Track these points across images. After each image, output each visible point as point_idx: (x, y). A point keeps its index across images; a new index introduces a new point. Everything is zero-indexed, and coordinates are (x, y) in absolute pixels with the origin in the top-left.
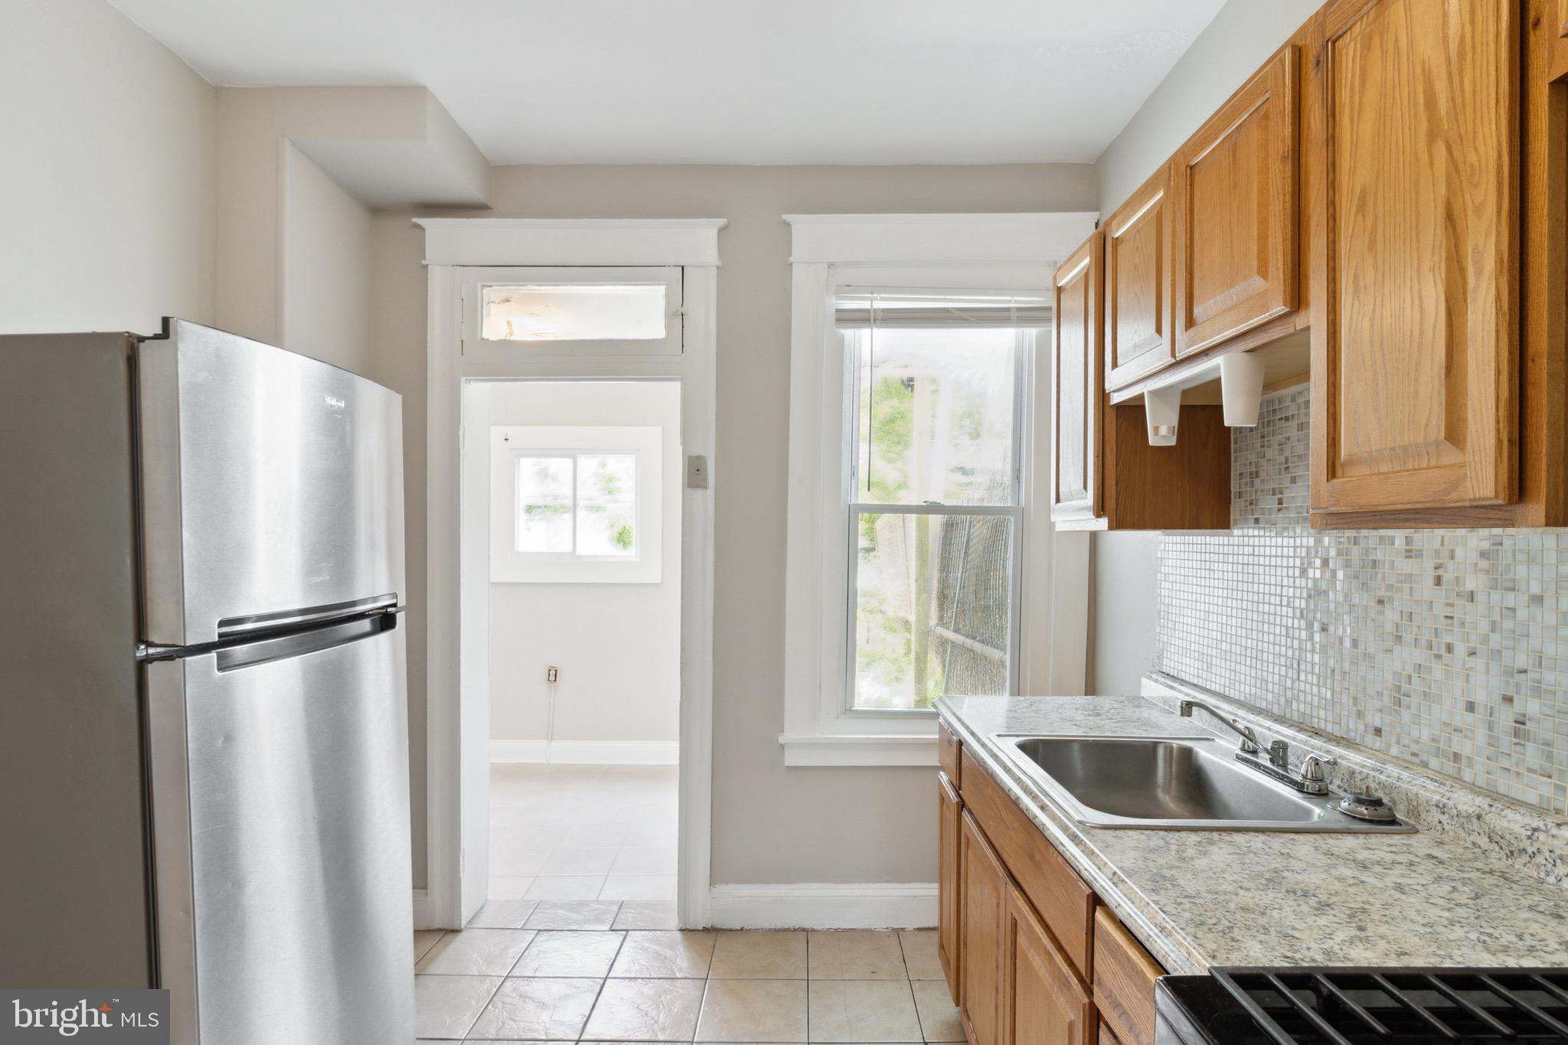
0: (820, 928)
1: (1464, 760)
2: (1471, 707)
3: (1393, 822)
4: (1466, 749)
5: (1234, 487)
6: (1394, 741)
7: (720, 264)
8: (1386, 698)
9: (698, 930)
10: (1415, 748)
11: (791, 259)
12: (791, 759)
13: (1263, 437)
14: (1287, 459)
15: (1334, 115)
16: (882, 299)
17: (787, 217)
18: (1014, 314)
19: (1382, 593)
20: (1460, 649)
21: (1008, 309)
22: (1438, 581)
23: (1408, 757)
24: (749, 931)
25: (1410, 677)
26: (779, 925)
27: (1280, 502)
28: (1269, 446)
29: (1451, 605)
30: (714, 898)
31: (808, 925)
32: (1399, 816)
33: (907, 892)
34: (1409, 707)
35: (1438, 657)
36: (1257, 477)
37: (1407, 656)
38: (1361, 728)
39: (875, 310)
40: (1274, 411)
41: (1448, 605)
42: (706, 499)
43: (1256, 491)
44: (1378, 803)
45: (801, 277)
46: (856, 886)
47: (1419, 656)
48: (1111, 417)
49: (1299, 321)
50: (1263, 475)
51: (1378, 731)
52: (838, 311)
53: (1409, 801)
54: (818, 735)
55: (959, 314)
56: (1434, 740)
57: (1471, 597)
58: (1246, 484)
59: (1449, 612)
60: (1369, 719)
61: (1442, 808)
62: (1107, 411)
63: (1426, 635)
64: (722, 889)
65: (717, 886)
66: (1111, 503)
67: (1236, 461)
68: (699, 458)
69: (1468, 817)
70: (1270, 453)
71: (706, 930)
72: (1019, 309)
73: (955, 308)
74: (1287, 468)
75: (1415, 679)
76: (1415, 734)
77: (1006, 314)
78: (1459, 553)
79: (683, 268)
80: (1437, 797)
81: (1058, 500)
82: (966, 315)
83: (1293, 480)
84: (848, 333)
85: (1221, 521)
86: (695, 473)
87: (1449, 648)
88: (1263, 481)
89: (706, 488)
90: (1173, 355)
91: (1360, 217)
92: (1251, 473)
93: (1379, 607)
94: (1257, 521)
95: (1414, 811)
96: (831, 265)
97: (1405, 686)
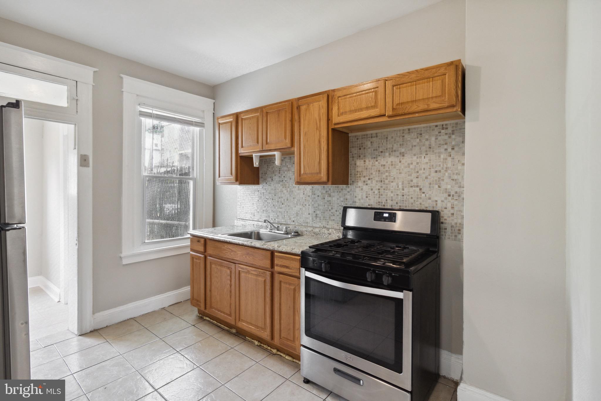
0: (137, 316)
1: (308, 223)
2: (309, 214)
3: (300, 235)
4: (309, 221)
5: (260, 176)
6: (296, 222)
7: (94, 84)
8: (295, 215)
9: (88, 333)
10: (300, 223)
11: (123, 90)
12: (125, 262)
13: (268, 166)
14: (274, 171)
15: (300, 118)
16: (155, 110)
17: (122, 75)
18: (194, 123)
19: (294, 197)
20: (307, 205)
21: (192, 121)
22: (304, 194)
23: (299, 225)
24: (109, 326)
25: (299, 211)
26: (122, 320)
27: (272, 179)
28: (269, 168)
29: (306, 198)
30: (95, 319)
31: (132, 316)
32: (300, 234)
33: (165, 296)
34: (299, 216)
35: (304, 206)
36: (266, 174)
37: (299, 207)
38: (290, 221)
39: (153, 114)
40: (270, 161)
41: (305, 198)
42: (89, 171)
43: (266, 177)
44: (297, 232)
45: (126, 97)
46: (149, 299)
47: (301, 207)
48: (239, 158)
49: (292, 149)
50: (268, 174)
51: (294, 221)
52: (140, 111)
53: (301, 231)
54: (135, 252)
55: (179, 120)
56: (303, 221)
57: (309, 196)
58: (264, 175)
59: (306, 199)
60: (292, 219)
61: (306, 231)
62: (238, 157)
63: (302, 203)
64: (97, 315)
65: (95, 314)
66: (239, 178)
67: (261, 170)
68: (85, 155)
69: (311, 231)
70: (269, 169)
71: (91, 332)
72: (195, 122)
73: (178, 118)
74: (274, 173)
75: (300, 211)
76: (300, 220)
77: (192, 123)
78: (307, 189)
79: (77, 82)
80: (305, 229)
81: (219, 177)
82: (181, 121)
83: (275, 175)
84: (143, 119)
85: (258, 183)
86: (83, 161)
87: (306, 205)
88: (268, 175)
89: (89, 167)
90: (262, 148)
91: (305, 136)
92: (265, 173)
93: (293, 199)
94: (266, 183)
95: (302, 232)
96: (137, 95)
97: (298, 213)
